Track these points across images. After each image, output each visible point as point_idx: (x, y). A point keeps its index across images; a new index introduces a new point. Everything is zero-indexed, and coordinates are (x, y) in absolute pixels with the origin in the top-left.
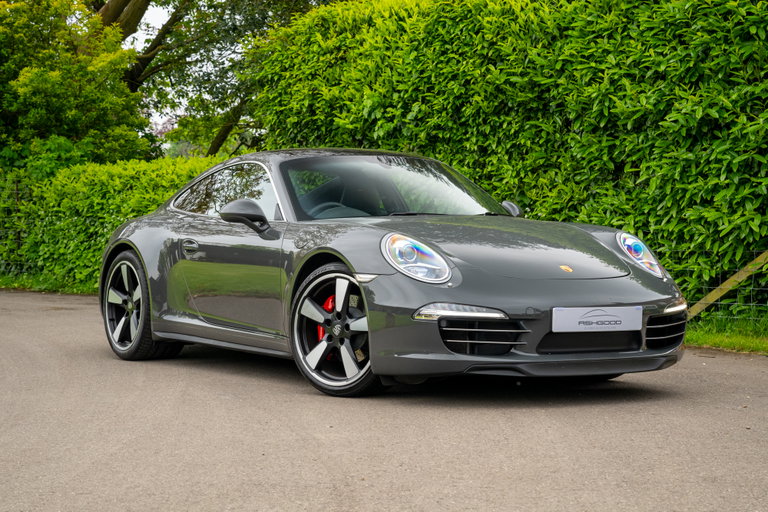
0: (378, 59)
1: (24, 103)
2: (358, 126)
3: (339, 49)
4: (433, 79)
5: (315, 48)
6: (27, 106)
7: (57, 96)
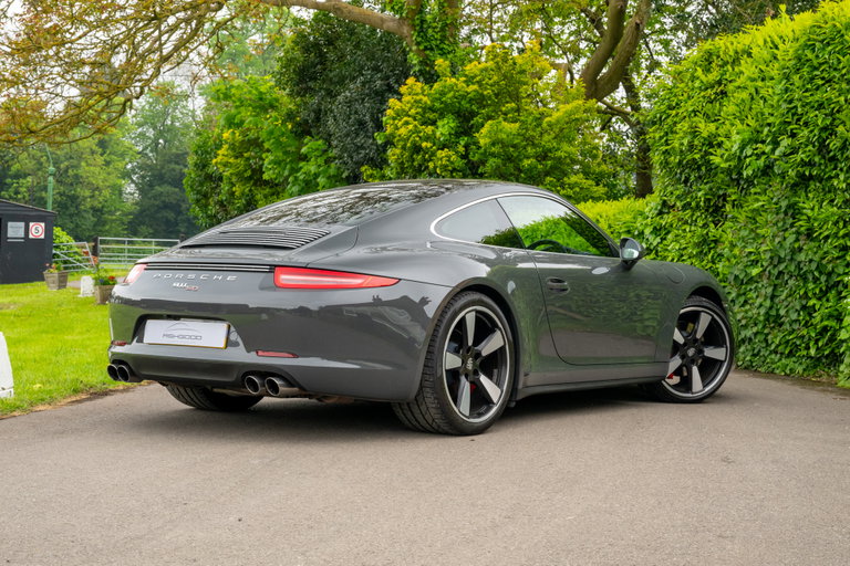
0: (753, 91)
1: (484, 154)
2: (732, 163)
3: (719, 83)
4: (799, 110)
5: (697, 84)
6: (487, 155)
7: (514, 146)
